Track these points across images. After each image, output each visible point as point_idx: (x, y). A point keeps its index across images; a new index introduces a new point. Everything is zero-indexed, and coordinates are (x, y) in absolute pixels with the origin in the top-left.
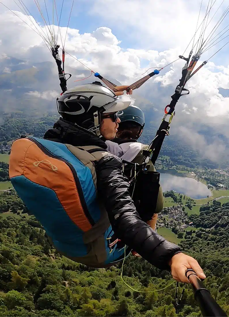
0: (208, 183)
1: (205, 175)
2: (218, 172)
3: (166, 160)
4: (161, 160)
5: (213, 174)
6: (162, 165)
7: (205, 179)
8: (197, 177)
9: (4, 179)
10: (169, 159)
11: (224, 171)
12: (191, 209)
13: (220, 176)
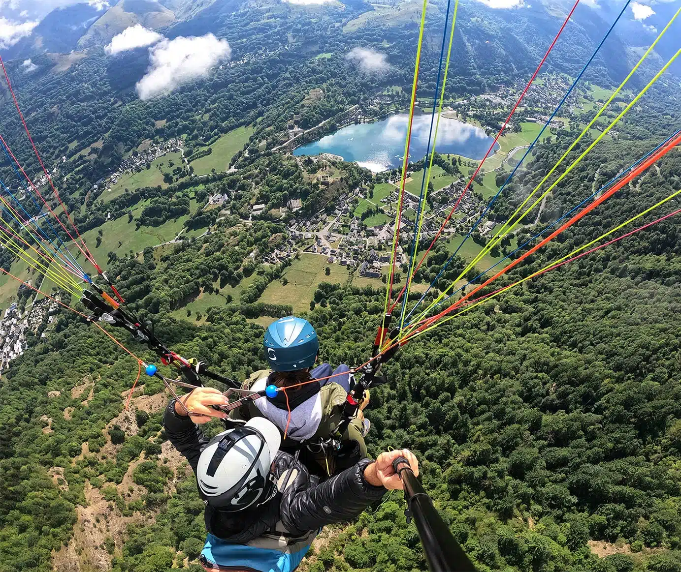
0: (482, 125)
1: (471, 109)
2: (488, 100)
3: (397, 93)
4: (389, 96)
5: (483, 106)
6: (393, 105)
7: (475, 116)
8: (460, 115)
9: (161, 219)
10: (402, 92)
11: (496, 95)
12: (482, 185)
13: (495, 107)
